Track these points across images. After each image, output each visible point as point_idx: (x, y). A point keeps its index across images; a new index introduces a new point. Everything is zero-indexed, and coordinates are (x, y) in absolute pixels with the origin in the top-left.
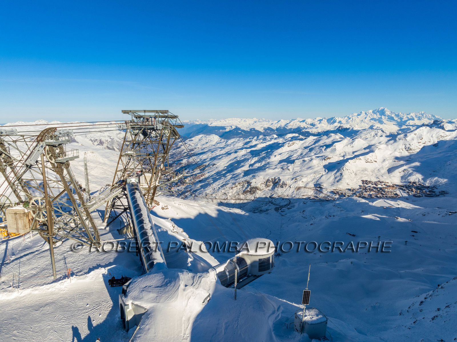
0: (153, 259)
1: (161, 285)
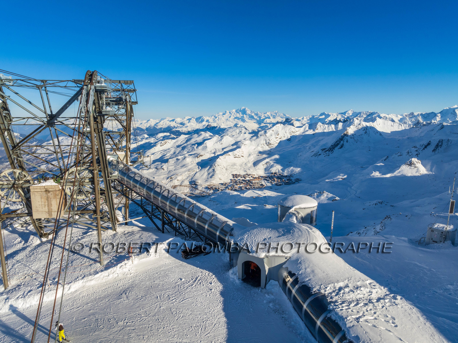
0: (224, 222)
1: (281, 235)
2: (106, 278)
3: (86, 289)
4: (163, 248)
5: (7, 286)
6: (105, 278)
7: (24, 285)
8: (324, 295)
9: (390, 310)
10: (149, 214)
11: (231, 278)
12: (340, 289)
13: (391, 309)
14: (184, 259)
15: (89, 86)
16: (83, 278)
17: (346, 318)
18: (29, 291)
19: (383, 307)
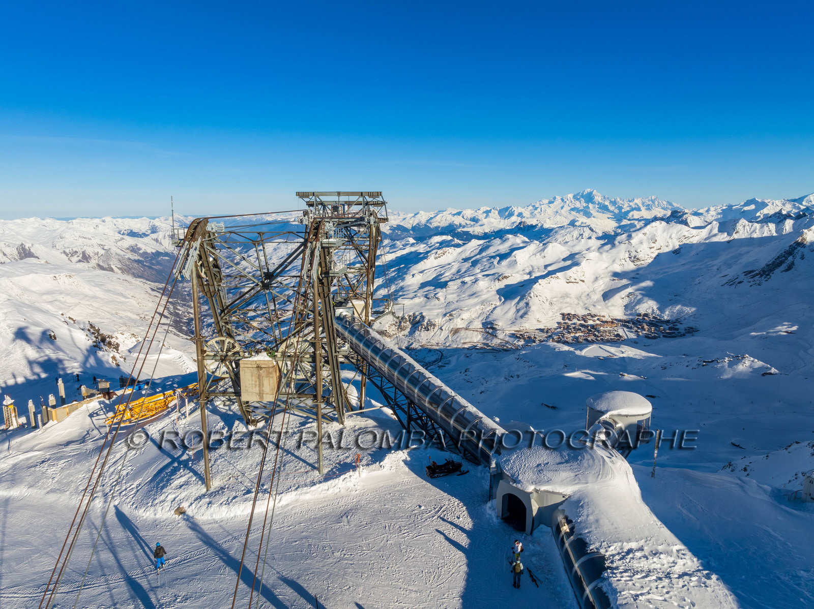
0: (490, 429)
1: (563, 461)
2: (325, 492)
3: (299, 504)
4: (402, 459)
5: (209, 487)
6: (323, 492)
7: (228, 488)
8: (603, 559)
9: (693, 593)
10: (392, 403)
11: (488, 514)
12: (630, 551)
13: (694, 591)
14: (429, 478)
15: (314, 243)
16: (297, 489)
17: (620, 592)
18: (234, 498)
19: (683, 586)
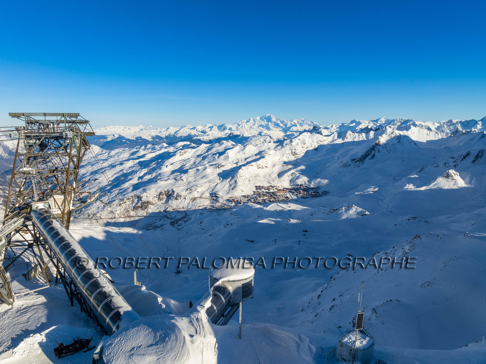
0: (116, 308)
1: (154, 343)
